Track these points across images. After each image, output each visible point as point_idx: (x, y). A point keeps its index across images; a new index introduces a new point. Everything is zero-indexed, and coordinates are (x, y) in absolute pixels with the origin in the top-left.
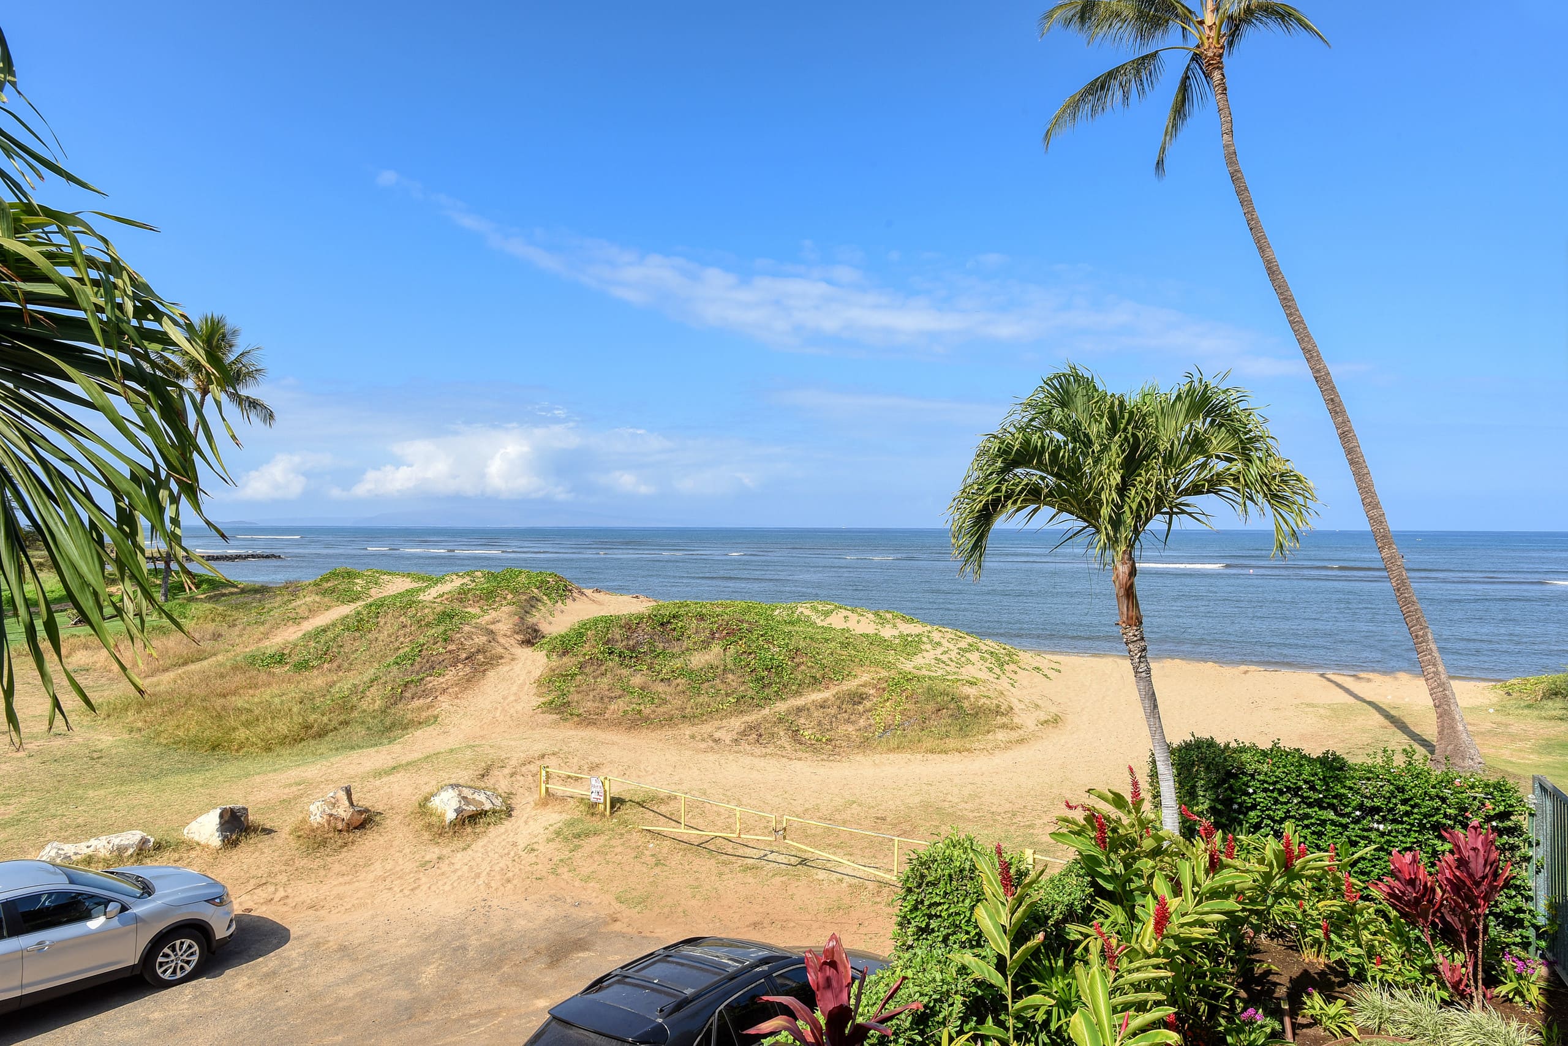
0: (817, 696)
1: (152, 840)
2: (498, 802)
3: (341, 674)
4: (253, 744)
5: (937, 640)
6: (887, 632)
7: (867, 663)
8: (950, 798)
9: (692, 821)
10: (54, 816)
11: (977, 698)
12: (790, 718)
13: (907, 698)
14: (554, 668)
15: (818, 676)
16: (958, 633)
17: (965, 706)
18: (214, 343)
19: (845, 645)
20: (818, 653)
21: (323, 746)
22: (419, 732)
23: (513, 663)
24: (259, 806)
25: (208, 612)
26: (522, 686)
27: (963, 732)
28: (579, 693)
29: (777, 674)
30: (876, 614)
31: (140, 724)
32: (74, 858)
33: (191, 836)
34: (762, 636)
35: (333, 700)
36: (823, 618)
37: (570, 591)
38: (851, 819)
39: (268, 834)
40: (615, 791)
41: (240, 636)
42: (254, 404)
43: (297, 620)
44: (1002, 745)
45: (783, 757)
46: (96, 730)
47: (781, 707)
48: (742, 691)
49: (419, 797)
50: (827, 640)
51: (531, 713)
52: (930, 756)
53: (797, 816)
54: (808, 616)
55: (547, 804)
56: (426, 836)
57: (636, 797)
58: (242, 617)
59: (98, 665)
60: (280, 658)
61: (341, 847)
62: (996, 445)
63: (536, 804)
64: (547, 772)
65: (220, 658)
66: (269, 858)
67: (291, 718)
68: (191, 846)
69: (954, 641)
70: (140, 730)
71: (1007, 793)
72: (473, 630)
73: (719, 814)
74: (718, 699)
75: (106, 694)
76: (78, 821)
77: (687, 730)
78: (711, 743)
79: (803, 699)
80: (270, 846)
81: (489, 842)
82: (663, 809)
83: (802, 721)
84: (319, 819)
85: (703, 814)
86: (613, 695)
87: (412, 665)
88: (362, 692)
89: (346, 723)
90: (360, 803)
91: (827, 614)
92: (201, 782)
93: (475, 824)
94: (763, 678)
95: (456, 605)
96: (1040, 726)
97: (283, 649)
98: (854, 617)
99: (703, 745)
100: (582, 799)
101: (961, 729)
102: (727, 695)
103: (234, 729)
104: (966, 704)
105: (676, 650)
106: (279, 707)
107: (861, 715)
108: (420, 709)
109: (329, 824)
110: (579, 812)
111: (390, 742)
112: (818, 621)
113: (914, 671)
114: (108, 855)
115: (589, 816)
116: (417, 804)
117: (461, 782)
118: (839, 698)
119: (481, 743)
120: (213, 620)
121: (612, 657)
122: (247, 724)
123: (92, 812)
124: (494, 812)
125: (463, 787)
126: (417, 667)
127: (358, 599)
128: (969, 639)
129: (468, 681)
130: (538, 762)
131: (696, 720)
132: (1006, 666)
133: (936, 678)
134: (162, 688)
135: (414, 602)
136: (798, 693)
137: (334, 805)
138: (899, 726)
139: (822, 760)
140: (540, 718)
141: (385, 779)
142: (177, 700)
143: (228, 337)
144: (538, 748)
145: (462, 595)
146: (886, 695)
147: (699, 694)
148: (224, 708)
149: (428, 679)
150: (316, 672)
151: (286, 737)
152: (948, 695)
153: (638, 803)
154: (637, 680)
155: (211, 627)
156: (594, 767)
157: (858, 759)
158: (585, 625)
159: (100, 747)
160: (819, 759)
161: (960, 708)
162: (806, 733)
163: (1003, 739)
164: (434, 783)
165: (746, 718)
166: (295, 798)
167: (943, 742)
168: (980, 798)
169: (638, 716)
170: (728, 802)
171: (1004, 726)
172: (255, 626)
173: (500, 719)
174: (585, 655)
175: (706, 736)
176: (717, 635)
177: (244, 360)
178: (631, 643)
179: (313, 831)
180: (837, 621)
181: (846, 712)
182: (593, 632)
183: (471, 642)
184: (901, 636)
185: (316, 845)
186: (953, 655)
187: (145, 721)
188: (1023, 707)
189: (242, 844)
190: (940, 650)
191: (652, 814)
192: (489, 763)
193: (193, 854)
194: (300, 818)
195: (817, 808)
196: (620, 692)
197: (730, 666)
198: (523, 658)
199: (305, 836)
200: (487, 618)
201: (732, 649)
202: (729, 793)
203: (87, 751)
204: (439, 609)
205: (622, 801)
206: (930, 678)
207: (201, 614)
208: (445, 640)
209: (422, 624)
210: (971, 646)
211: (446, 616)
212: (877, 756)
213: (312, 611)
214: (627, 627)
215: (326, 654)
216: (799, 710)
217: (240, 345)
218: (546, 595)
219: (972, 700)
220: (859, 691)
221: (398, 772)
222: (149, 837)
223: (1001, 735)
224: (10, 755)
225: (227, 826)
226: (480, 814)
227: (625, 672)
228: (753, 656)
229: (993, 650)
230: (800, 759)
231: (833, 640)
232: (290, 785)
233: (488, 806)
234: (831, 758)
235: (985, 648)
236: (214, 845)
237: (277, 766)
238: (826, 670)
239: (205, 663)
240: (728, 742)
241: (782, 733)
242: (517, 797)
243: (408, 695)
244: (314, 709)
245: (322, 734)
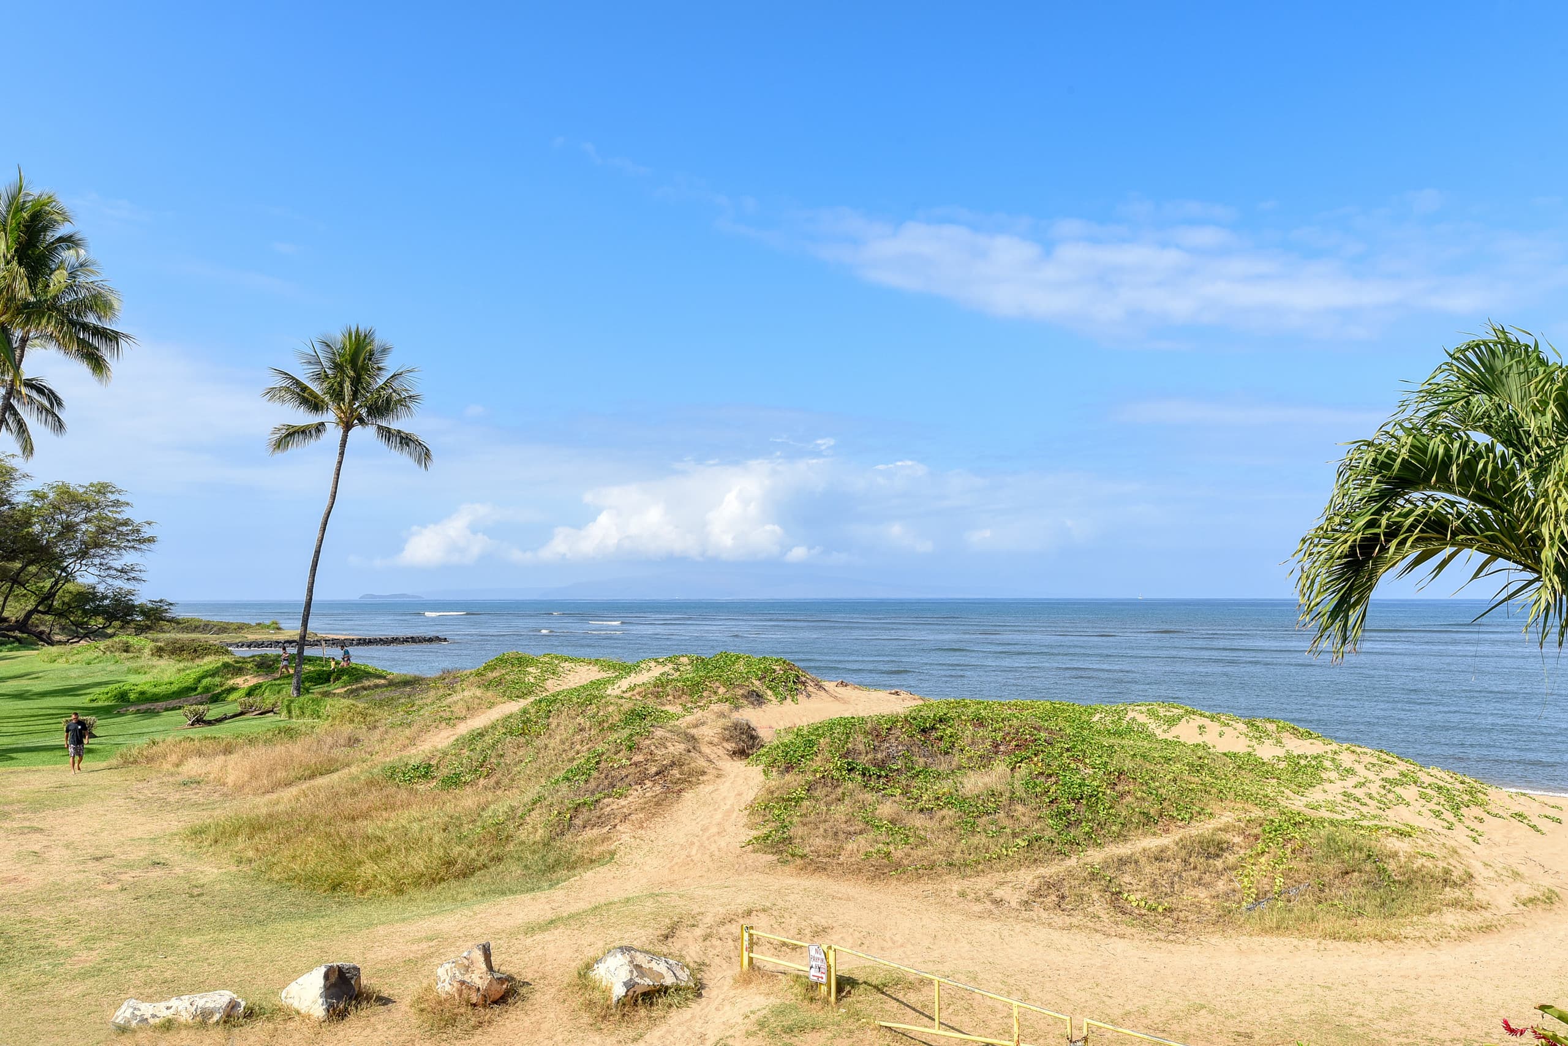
0: (1151, 843)
1: (243, 1004)
2: (684, 975)
3: (499, 792)
4: (382, 884)
5: (1347, 764)
6: (1267, 752)
7: (1231, 796)
8: (1359, 1011)
9: (953, 1018)
10: (139, 967)
11: (1411, 857)
12: (1109, 873)
13: (1293, 852)
14: (773, 788)
15: (1152, 812)
16: (1384, 756)
17: (1390, 868)
18: (360, 364)
19: (1196, 768)
20: (1152, 779)
21: (467, 889)
22: (590, 873)
23: (718, 781)
24: (378, 966)
25: (346, 710)
26: (728, 813)
27: (1386, 907)
28: (805, 825)
29: (1089, 807)
30: (1251, 724)
31: (251, 854)
32: (152, 1021)
33: (289, 1001)
34: (1068, 750)
35: (484, 828)
36: (1165, 727)
37: (804, 683)
38: (1198, 1033)
39: (384, 1004)
40: (844, 970)
41: (382, 741)
42: (406, 440)
43: (451, 721)
44: (1453, 933)
45: (1097, 931)
46: (200, 859)
47: (1095, 856)
48: (1037, 831)
49: (578, 964)
50: (1168, 760)
51: (739, 851)
52: (1329, 943)
53: (1113, 1022)
54: (1144, 725)
55: (750, 982)
56: (586, 1018)
57: (874, 978)
58: (384, 716)
59: (212, 776)
60: (426, 771)
61: (474, 1028)
62: (1370, 456)
63: (736, 981)
64: (751, 935)
65: (354, 769)
66: (382, 1038)
67: (430, 851)
68: (289, 1015)
69: (1377, 768)
70: (250, 861)
71: (1458, 1010)
72: (668, 735)
73: (993, 1011)
74: (1001, 841)
75: (218, 812)
76: (166, 975)
77: (955, 884)
78: (989, 905)
79: (1129, 845)
80: (385, 1021)
81: (668, 1031)
82: (912, 998)
83: (1127, 878)
84: (448, 988)
85: (969, 1009)
86: (852, 829)
87: (586, 781)
88: (521, 817)
89: (499, 859)
90: (503, 969)
91: (1172, 722)
92: (313, 931)
93: (651, 1004)
94: (1069, 812)
95: (651, 702)
96: (1521, 907)
97: (430, 759)
98: (1214, 728)
99: (977, 908)
100: (798, 976)
101: (1383, 904)
102: (1015, 835)
103: (360, 863)
104: (1391, 866)
105: (943, 768)
106: (417, 835)
107: (1219, 874)
108: (593, 842)
109: (460, 996)
110: (792, 995)
111: (551, 886)
112: (1158, 732)
113: (1307, 811)
114: (190, 1020)
115: (806, 1002)
116: (576, 974)
117: (636, 944)
118: (1184, 847)
119: (669, 890)
120: (352, 721)
121: (852, 775)
122: (375, 857)
123: (182, 964)
124: (678, 989)
125: (636, 950)
126: (593, 784)
127: (530, 693)
128: (1402, 766)
129: (658, 804)
130: (742, 921)
131: (969, 871)
132: (1464, 810)
133: (1341, 823)
134: (281, 808)
135: (596, 697)
136: (1121, 837)
137: (467, 968)
138: (1280, 894)
139: (1157, 940)
140: (751, 858)
141: (538, 937)
142: (296, 823)
143: (377, 356)
144: (744, 900)
145: (659, 687)
146: (1260, 846)
147: (973, 832)
148: (351, 835)
149: (606, 801)
150: (468, 789)
151: (423, 875)
152: (1361, 850)
153: (876, 987)
154: (886, 809)
155: (347, 729)
156: (820, 932)
157: (1213, 941)
158: (817, 730)
159: (201, 882)
160: (1152, 937)
161: (1382, 871)
162: (1132, 898)
163: (1456, 925)
164: (601, 944)
165: (1042, 871)
166: (423, 958)
167: (1352, 923)
168: (1411, 1014)
169: (885, 861)
170: (1009, 994)
171: (1456, 903)
172: (400, 729)
173: (695, 858)
174: (815, 771)
175: (981, 894)
176: (1002, 748)
177: (395, 384)
178: (879, 756)
179: (440, 1003)
180: (1187, 732)
181: (1195, 868)
182: (827, 740)
183: (664, 751)
184: (1289, 757)
185: (443, 1024)
186: (1374, 789)
187: (257, 850)
188: (1492, 875)
189: (351, 1017)
190: (1352, 781)
191: (896, 1004)
192: (676, 919)
193: (291, 1025)
194: (425, 985)
195: (1144, 1012)
196: (862, 826)
197: (1020, 792)
198: (732, 776)
199: (429, 1009)
200: (689, 719)
201: (1023, 769)
202: (1011, 981)
203: (187, 886)
204: (627, 706)
205: (853, 982)
206: (1332, 823)
207: (336, 712)
208: (630, 748)
209: (604, 726)
210: (1405, 776)
211: (636, 716)
212: (1244, 940)
213: (471, 710)
214: (875, 734)
215: (482, 766)
216: (1122, 862)
217: (390, 365)
218: (771, 689)
219: (1403, 859)
220: (1217, 838)
221: (556, 928)
222: (239, 1000)
223: (1452, 918)
224: (102, 887)
225: (333, 990)
226: (659, 991)
227: (870, 797)
228: (1053, 779)
229: (1441, 784)
230: (1123, 937)
231: (1178, 759)
232: (420, 941)
233: (669, 980)
234: (1171, 937)
235: (1428, 780)
236: (316, 1015)
237: (407, 915)
238: (1165, 804)
239: (335, 776)
240: (1014, 904)
241: (1095, 896)
242: (712, 969)
243: (578, 822)
244: (460, 839)
245: (467, 873)
